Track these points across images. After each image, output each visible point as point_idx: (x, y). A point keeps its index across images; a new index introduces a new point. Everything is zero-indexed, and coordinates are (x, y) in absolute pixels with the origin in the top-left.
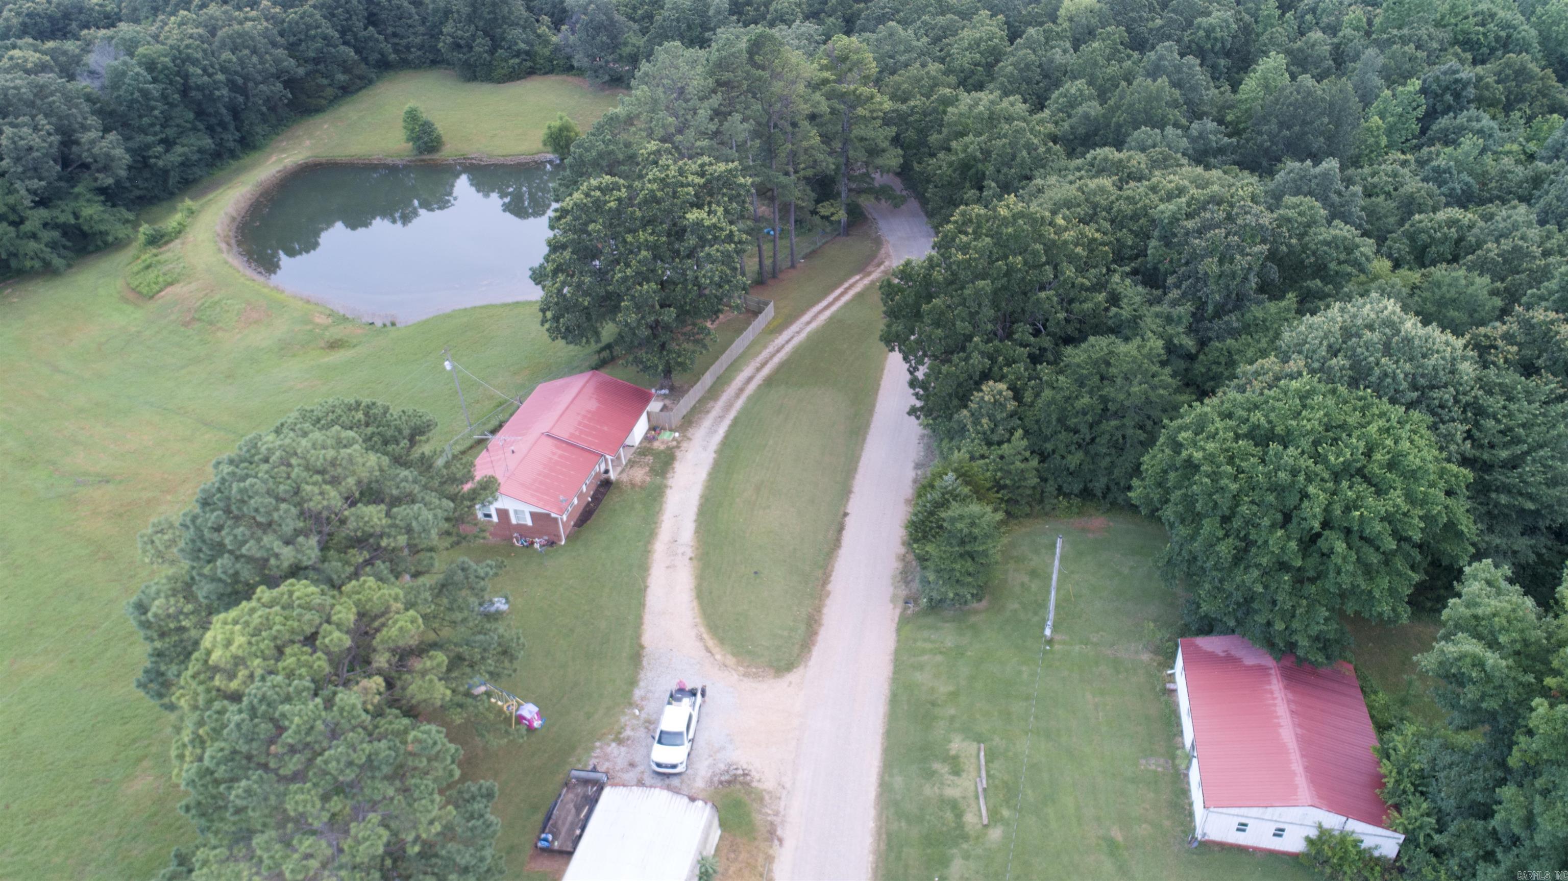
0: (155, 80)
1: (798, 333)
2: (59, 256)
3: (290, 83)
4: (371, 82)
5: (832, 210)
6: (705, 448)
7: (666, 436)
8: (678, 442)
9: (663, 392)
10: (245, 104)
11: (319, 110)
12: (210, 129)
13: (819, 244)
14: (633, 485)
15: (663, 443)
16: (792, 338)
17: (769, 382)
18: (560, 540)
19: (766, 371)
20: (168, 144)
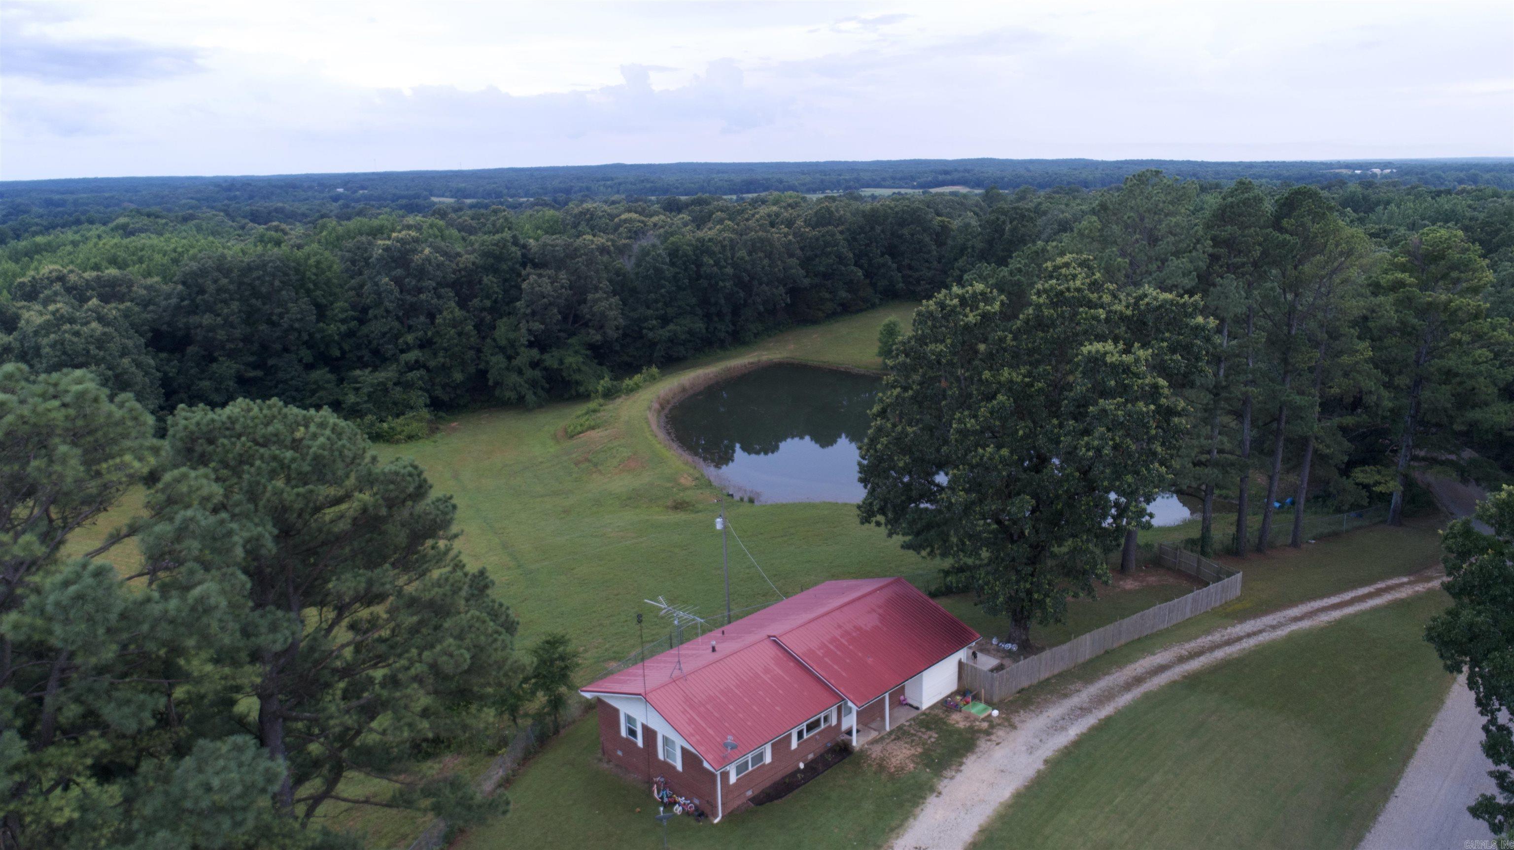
0: (673, 264)
1: (1274, 628)
2: (535, 393)
3: (794, 291)
4: (873, 306)
5: (1378, 478)
6: (1031, 750)
7: (978, 710)
8: (992, 726)
9: (1009, 646)
10: (745, 301)
11: (814, 322)
12: (708, 317)
13: (1345, 527)
14: (881, 767)
15: (967, 718)
16: (1260, 632)
17: (1192, 681)
18: (716, 816)
19: (1195, 665)
20: (665, 320)
